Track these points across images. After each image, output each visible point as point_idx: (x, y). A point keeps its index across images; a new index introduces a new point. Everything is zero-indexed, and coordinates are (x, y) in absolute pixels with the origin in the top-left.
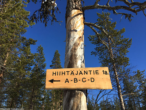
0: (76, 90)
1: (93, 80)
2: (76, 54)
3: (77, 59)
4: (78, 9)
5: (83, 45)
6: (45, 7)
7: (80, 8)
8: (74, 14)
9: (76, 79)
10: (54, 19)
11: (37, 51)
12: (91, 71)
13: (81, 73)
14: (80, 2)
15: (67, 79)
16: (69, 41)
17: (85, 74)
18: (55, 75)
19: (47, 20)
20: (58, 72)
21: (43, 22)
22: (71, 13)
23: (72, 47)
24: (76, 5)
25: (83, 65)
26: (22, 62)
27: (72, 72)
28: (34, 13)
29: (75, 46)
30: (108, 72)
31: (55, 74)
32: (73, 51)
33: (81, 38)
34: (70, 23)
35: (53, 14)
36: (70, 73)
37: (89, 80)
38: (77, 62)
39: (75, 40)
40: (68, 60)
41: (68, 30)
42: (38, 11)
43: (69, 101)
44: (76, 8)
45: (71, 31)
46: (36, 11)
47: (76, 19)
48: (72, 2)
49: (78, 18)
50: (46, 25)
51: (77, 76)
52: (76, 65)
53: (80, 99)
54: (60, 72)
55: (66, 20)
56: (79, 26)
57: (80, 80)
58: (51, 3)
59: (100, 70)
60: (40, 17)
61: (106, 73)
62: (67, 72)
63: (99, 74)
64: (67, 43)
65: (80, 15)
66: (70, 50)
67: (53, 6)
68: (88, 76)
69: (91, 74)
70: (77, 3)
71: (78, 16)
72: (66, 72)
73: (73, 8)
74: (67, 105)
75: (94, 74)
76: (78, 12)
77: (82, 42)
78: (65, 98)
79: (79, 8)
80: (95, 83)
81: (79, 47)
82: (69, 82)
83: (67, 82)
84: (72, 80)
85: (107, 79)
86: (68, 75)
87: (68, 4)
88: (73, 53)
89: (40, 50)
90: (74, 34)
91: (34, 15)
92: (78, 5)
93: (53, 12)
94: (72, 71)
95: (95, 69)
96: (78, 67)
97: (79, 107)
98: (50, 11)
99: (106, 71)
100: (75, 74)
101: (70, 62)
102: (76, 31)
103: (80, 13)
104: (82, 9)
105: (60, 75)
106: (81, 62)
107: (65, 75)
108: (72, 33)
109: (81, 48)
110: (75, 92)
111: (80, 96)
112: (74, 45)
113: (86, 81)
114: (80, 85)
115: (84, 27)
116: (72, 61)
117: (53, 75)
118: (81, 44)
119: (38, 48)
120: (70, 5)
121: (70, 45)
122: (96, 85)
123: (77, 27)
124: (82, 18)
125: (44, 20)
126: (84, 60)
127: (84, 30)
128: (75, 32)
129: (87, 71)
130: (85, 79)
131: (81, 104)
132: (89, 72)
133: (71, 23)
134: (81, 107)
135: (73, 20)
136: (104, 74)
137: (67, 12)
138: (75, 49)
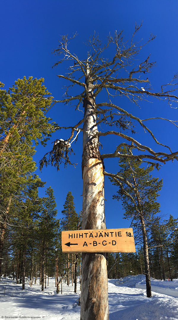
0: (96, 253)
1: (114, 243)
2: (95, 212)
3: (96, 218)
4: (96, 158)
5: (103, 201)
6: (58, 149)
7: (99, 156)
8: (91, 164)
9: (95, 242)
10: (67, 162)
11: (46, 194)
12: (113, 232)
13: (101, 235)
14: (97, 149)
15: (85, 242)
16: (86, 196)
17: (105, 237)
18: (72, 238)
19: (59, 163)
20: (74, 234)
21: (54, 166)
22: (88, 163)
23: (90, 204)
24: (94, 154)
25: (104, 224)
26: (28, 209)
27: (91, 234)
28: (45, 155)
29: (94, 203)
30: (132, 234)
31: (72, 236)
32: (91, 209)
33: (101, 192)
34: (86, 175)
35: (66, 157)
36: (88, 235)
37: (110, 243)
38: (97, 222)
39: (94, 196)
40: (86, 219)
41: (86, 183)
42: (49, 154)
43: (88, 264)
44: (93, 157)
45: (89, 184)
46: (47, 154)
47: (94, 170)
48: (89, 150)
49: (97, 169)
50: (58, 168)
51: (97, 239)
52: (96, 225)
53: (100, 262)
54: (77, 234)
55: (83, 170)
56: (98, 178)
57: (100, 243)
58: (65, 144)
59: (123, 232)
60: (51, 160)
61: (130, 235)
62: (85, 234)
63: (121, 236)
64: (84, 199)
65: (98, 165)
66: (87, 208)
67: (66, 147)
68: (109, 239)
69: (112, 236)
70: (94, 150)
71: (96, 166)
72: (83, 234)
73: (90, 156)
74: (86, 268)
75: (116, 236)
76: (96, 160)
77: (102, 198)
78: (83, 261)
79: (97, 156)
80: (117, 246)
81: (98, 204)
82: (87, 246)
83: (85, 245)
84: (91, 244)
85: (131, 241)
86: (86, 237)
87: (84, 151)
88: (91, 211)
89: (50, 193)
90: (92, 189)
91: (44, 158)
92: (95, 153)
93: (66, 154)
94: (91, 232)
95: (117, 230)
96: (98, 228)
97: (99, 270)
98: (63, 153)
99: (130, 233)
100: (94, 237)
101: (88, 222)
102: (95, 184)
103: (99, 162)
104: (101, 157)
105: (77, 238)
106: (101, 221)
107: (82, 237)
108: (90, 187)
109: (101, 205)
110: (95, 255)
111: (100, 259)
112: (92, 201)
113: (107, 244)
114: (100, 248)
115: (104, 178)
116: (91, 221)
117: (69, 238)
118: (100, 200)
119: (47, 190)
120: (87, 153)
121: (87, 202)
122: (118, 248)
123: (95, 180)
124: (102, 168)
125: (55, 164)
126: (104, 220)
127: (104, 183)
128: (94, 186)
129: (108, 233)
130: (106, 242)
131: (100, 268)
132: (110, 234)
133: (88, 175)
134: (100, 271)
135: (91, 171)
136: (127, 236)
137: (83, 161)
138: (94, 207)
